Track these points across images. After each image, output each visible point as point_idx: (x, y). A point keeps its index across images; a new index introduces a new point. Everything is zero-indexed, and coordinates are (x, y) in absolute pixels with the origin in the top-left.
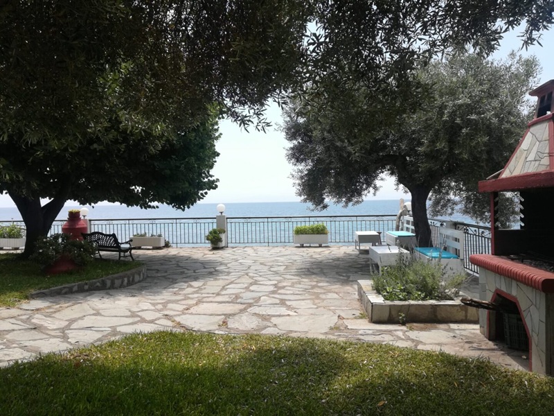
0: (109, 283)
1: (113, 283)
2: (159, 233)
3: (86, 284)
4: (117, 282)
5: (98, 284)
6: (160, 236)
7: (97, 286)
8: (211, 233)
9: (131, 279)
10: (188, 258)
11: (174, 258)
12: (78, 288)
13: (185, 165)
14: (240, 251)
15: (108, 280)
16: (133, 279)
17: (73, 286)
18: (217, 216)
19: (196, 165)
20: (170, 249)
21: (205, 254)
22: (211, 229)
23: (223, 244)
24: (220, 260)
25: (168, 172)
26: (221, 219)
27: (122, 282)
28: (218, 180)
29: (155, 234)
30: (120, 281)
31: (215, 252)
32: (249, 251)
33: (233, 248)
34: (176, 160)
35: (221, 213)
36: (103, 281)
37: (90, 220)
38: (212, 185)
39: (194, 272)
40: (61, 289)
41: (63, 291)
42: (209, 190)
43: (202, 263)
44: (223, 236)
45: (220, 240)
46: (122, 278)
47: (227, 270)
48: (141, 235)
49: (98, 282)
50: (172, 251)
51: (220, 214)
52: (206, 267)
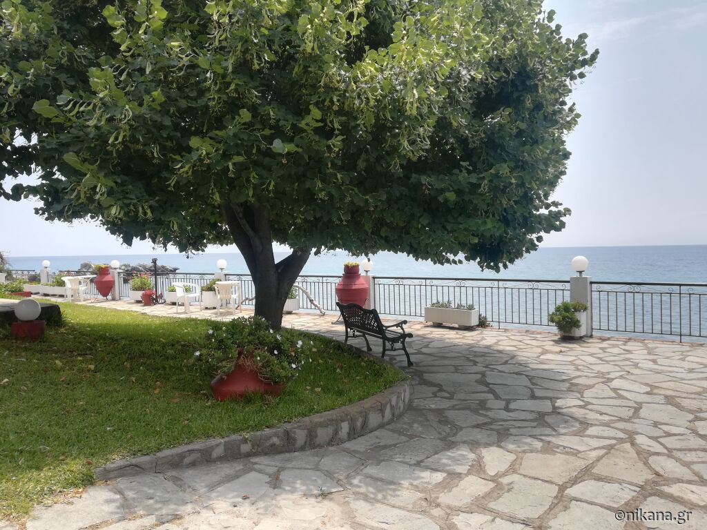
0: (301, 436)
1: (311, 435)
2: (470, 302)
3: (245, 441)
4: (323, 434)
5: (275, 440)
6: (471, 308)
7: (273, 445)
8: (558, 309)
9: (359, 424)
10: (509, 359)
11: (484, 355)
12: (225, 450)
13: (491, 181)
14: (616, 351)
15: (298, 431)
16: (365, 423)
17: (212, 448)
18: (571, 278)
19: (513, 181)
20: (487, 332)
21: (545, 352)
22: (559, 302)
23: (582, 331)
24: (570, 372)
25: (451, 196)
26: (580, 284)
27: (336, 432)
28: (568, 211)
29: (464, 303)
30: (330, 430)
31: (565, 346)
32: (638, 352)
33: (603, 340)
34: (469, 172)
35: (581, 272)
36: (287, 433)
37: (374, 278)
38: (554, 223)
39: (507, 409)
40: (182, 456)
41: (187, 460)
42: (547, 231)
43: (530, 378)
44: (582, 317)
45: (576, 324)
46: (336, 423)
47: (579, 413)
48: (442, 306)
49: (276, 435)
50: (487, 338)
51: (578, 275)
52: (538, 393)
